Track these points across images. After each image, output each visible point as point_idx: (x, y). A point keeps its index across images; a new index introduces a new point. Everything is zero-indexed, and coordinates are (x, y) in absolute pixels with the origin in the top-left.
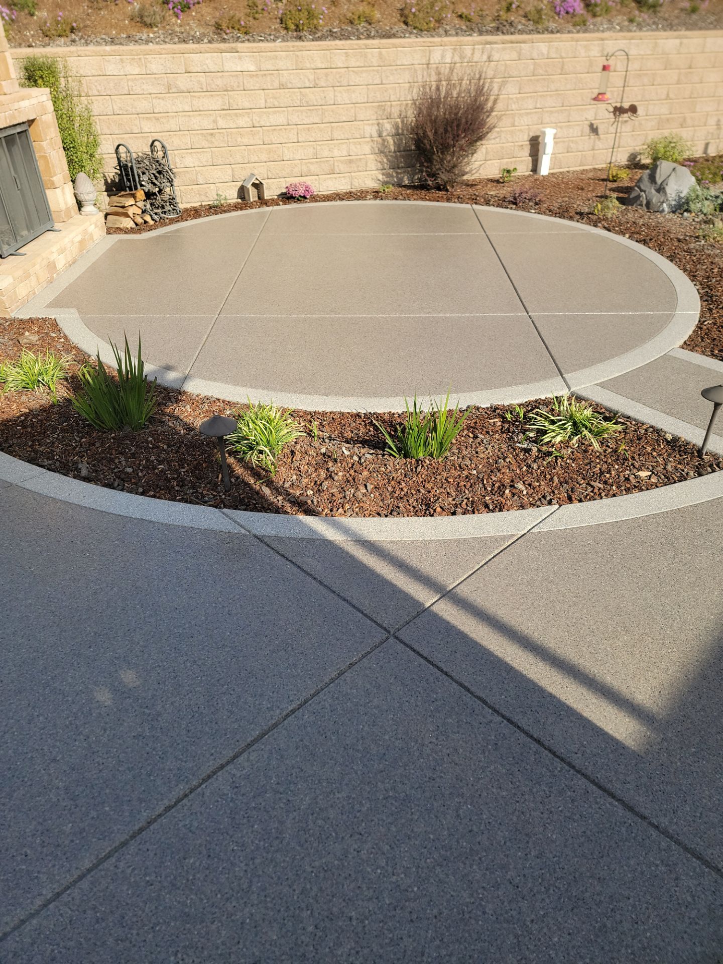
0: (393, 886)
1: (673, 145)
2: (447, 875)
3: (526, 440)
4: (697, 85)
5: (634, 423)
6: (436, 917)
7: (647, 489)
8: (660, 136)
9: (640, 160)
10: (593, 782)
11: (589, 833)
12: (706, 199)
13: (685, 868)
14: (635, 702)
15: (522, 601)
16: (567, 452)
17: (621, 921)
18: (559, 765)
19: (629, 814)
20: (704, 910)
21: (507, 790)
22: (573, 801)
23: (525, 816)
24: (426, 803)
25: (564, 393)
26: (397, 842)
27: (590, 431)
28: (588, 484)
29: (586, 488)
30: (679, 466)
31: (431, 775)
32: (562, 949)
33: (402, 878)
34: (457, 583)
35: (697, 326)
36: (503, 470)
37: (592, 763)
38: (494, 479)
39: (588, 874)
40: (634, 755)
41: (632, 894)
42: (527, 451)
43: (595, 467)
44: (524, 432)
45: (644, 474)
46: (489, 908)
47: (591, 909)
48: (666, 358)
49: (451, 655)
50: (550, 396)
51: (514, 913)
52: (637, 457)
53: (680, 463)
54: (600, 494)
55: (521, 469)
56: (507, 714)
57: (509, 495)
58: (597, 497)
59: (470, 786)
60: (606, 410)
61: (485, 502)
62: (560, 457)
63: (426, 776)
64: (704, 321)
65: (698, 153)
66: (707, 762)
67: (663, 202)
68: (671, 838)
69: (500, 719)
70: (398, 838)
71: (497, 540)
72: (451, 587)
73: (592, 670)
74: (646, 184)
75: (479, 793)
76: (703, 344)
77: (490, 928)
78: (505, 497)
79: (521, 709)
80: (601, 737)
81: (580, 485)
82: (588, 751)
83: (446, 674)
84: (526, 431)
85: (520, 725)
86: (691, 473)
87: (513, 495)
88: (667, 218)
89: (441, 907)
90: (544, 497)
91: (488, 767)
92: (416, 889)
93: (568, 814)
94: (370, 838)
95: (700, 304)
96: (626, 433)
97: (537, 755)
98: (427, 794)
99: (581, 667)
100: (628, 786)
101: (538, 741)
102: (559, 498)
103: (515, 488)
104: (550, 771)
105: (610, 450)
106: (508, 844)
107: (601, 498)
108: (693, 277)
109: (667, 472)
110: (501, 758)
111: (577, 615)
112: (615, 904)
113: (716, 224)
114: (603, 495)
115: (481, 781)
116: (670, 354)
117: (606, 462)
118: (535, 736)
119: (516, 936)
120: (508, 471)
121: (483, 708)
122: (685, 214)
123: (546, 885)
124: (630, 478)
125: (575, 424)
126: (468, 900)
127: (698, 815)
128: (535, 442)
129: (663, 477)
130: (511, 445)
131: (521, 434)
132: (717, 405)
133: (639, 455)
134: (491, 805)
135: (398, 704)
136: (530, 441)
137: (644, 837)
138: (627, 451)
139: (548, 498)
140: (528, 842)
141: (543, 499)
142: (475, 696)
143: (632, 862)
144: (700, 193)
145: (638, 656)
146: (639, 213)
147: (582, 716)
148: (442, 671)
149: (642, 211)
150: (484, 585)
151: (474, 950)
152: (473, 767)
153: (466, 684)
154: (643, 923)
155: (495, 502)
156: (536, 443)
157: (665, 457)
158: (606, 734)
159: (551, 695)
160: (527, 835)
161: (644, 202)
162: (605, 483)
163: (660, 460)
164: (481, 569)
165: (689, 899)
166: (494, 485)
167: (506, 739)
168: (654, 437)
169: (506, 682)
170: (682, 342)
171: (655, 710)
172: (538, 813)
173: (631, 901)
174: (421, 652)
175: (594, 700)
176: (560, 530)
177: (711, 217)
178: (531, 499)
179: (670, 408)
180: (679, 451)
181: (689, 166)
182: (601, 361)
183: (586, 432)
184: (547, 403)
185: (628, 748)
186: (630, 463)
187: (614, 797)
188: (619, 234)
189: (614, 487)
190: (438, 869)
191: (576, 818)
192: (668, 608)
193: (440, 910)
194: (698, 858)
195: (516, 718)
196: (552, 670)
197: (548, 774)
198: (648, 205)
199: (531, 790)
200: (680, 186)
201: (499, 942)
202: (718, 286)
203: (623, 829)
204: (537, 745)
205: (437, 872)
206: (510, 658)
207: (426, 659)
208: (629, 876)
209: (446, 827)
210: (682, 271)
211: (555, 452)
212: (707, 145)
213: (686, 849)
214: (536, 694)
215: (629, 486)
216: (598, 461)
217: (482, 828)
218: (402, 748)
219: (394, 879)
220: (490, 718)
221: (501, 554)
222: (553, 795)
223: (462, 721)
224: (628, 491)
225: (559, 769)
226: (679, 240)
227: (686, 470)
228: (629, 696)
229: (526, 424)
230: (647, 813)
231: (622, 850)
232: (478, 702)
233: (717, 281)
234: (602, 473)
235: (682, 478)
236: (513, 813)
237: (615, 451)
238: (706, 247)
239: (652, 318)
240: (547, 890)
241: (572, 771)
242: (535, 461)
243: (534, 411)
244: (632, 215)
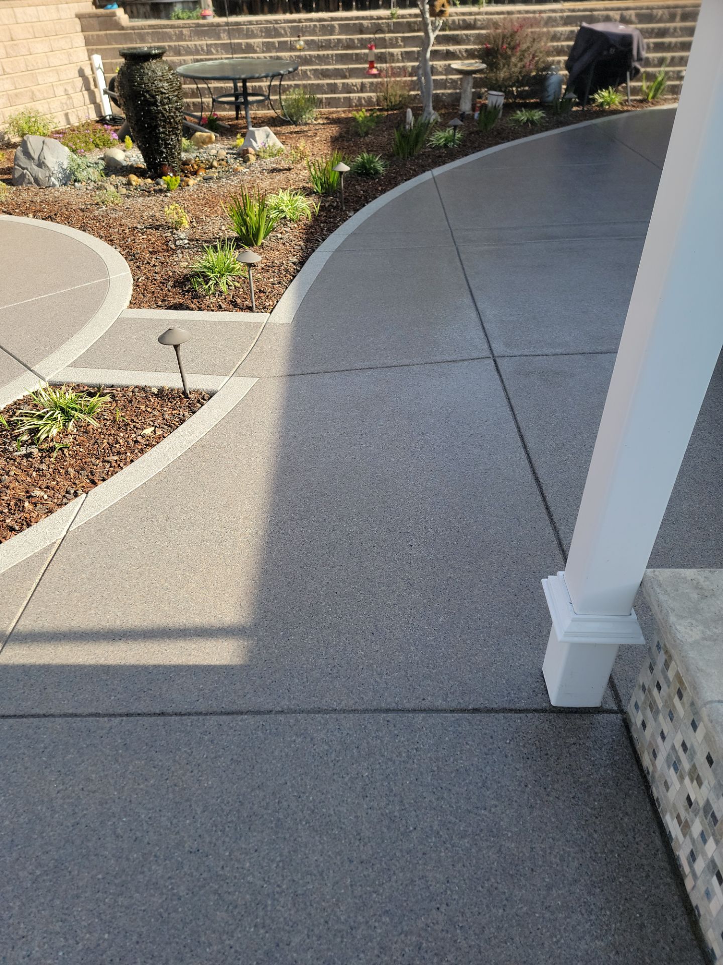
0: (81, 954)
1: (33, 119)
2: (131, 897)
3: (22, 446)
4: (28, 57)
5: (119, 389)
6: (137, 943)
7: (158, 443)
8: (17, 113)
9: (9, 139)
10: (222, 713)
11: (235, 757)
12: (89, 167)
13: (314, 727)
14: (226, 625)
15: (90, 600)
16: (68, 441)
17: (289, 806)
18: (187, 720)
19: (258, 718)
20: (339, 747)
21: (153, 777)
22: (212, 741)
23: (179, 786)
24: (80, 851)
25: (40, 386)
26: (66, 912)
27: (81, 411)
28: (104, 461)
29: (104, 465)
30: (174, 412)
31: (73, 821)
32: (256, 867)
33: (88, 939)
34: (15, 621)
35: (134, 285)
36: (12, 486)
37: (214, 699)
38: (6, 498)
39: (249, 790)
40: (243, 667)
41: (287, 778)
42: (29, 455)
43: (103, 443)
44: (16, 438)
45: (148, 431)
46: (182, 891)
47: (263, 816)
48: (120, 321)
49: (41, 695)
50: (26, 393)
51: (205, 875)
52: (135, 419)
53: (174, 409)
54: (119, 465)
55: (30, 476)
56: (124, 711)
57: (31, 507)
58: (117, 469)
59: (117, 801)
60: (89, 386)
61: (7, 526)
62: (65, 447)
63: (68, 827)
64: (138, 279)
65: (62, 125)
66: (294, 635)
67: (50, 176)
68: (295, 712)
69: (118, 719)
70: (66, 906)
71: (38, 556)
72: (10, 629)
73: (181, 621)
74: (23, 161)
75: (128, 800)
76: (146, 299)
77: (190, 906)
78: (26, 510)
79: (134, 697)
80: (212, 672)
81: (97, 465)
82: (207, 691)
83: (45, 716)
84: (17, 436)
85: (139, 712)
86: (187, 414)
87: (35, 504)
88: (60, 191)
89: (138, 930)
90: (68, 492)
91: (126, 771)
92: (106, 936)
93: (213, 756)
94: (36, 932)
95: (127, 264)
96: (116, 401)
97: (167, 727)
98: (78, 842)
99: (171, 625)
100: (248, 696)
101: (162, 714)
102: (83, 487)
103: (33, 497)
104: (183, 732)
105: (109, 422)
106: (175, 821)
107: (122, 468)
108: (111, 242)
109: (167, 422)
110: (136, 753)
111: (146, 583)
112: (278, 796)
113: (107, 188)
114: (122, 465)
115: (126, 788)
116: (122, 316)
117: (110, 434)
118: (158, 712)
119: (216, 892)
120: (17, 484)
121: (98, 721)
122: (76, 184)
123: (221, 828)
124: (138, 439)
125: (63, 410)
126: (160, 901)
127: (305, 680)
128: (33, 444)
129: (165, 427)
130: (8, 458)
131: (14, 442)
132: (176, 347)
133: (136, 416)
134: (144, 802)
135: (4, 782)
136: (28, 445)
137: (277, 727)
138: (124, 417)
139: (72, 492)
140: (190, 806)
141: (67, 495)
142: (85, 716)
143: (276, 753)
144: (79, 161)
145: (212, 587)
146: (32, 191)
147: (189, 666)
148: (39, 716)
149: (34, 188)
150: (46, 607)
151: (185, 938)
152: (112, 781)
153: (70, 711)
154: (304, 793)
155: (19, 520)
156: (35, 444)
157: (159, 409)
158: (215, 666)
159: (156, 667)
160: (187, 800)
161: (32, 180)
162: (119, 453)
163: (156, 413)
164: (35, 593)
165: (326, 747)
166: (9, 505)
167: (132, 733)
168: (142, 395)
169: (109, 683)
170: (128, 303)
171: (243, 621)
172: (189, 774)
173: (289, 784)
174: (7, 713)
175: (194, 646)
176: (98, 515)
177: (100, 183)
178: (56, 501)
179: (144, 364)
180: (169, 399)
181: (59, 138)
182: (62, 343)
183: (77, 414)
184: (26, 401)
185: (236, 666)
186: (132, 426)
187: (242, 713)
188: (22, 215)
189: (129, 454)
190: (120, 900)
191: (220, 753)
192: (218, 534)
193: (138, 933)
194: (319, 712)
195: (133, 710)
196: (147, 644)
197: (183, 735)
198: (37, 181)
199: (174, 761)
200: (58, 158)
201: (203, 911)
202: (135, 244)
203: (259, 733)
204: (162, 718)
205: (120, 903)
206: (103, 659)
207: (15, 716)
208: (279, 765)
209: (110, 856)
210: (98, 238)
211: (57, 445)
212: (67, 115)
213: (309, 712)
214: (142, 675)
215: (140, 447)
216: (102, 436)
217: (145, 828)
218: (30, 820)
219: (80, 946)
220: (108, 726)
221: (50, 567)
222: (194, 750)
223: (82, 748)
224: (142, 451)
225: (189, 724)
226: (82, 210)
227: (181, 413)
228: (219, 624)
229: (14, 430)
230: (269, 707)
231: (265, 750)
232: (91, 719)
233: (132, 240)
234: (111, 446)
235: (182, 421)
236: (167, 792)
237: (114, 421)
238: (109, 212)
239: (91, 288)
240: (223, 831)
241: (201, 718)
242: (42, 462)
243: (17, 414)
244: (26, 194)
